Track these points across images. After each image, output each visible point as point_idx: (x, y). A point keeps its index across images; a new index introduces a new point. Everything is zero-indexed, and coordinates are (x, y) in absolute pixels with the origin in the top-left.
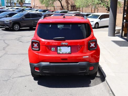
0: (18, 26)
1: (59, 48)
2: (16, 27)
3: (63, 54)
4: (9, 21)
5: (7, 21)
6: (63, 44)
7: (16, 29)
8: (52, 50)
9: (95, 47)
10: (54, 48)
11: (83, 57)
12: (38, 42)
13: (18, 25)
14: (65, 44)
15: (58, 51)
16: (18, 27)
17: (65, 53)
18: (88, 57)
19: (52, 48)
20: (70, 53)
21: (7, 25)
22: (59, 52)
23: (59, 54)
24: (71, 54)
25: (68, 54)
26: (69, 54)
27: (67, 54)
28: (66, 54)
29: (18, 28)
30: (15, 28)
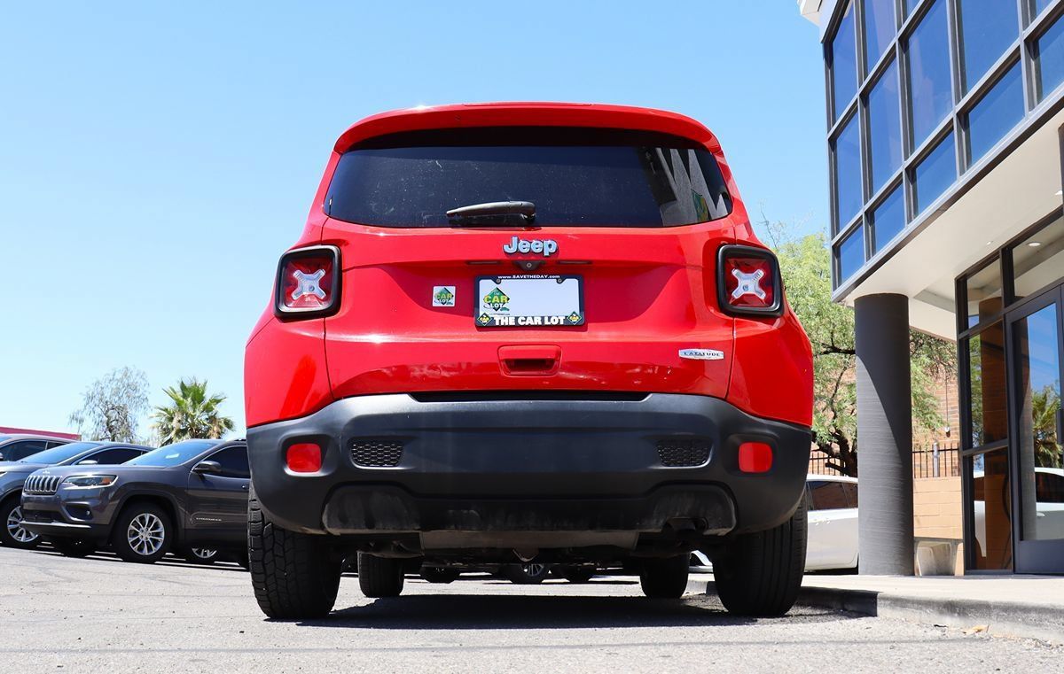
0: (156, 526)
1: (486, 287)
2: (146, 530)
3: (517, 327)
4: (98, 481)
5: (81, 482)
6: (524, 247)
7: (141, 549)
8: (436, 303)
9: (769, 301)
10: (452, 289)
11: (682, 353)
12: (333, 248)
13: (156, 519)
14: (536, 246)
15: (484, 309)
16: (161, 529)
17: (538, 321)
18: (718, 355)
19: (437, 290)
20: (575, 320)
21: (80, 511)
22: (490, 312)
23: (492, 327)
24: (580, 327)
25: (558, 327)
26: (567, 326)
27: (551, 327)
28: (542, 327)
29: (155, 542)
30: (131, 540)
